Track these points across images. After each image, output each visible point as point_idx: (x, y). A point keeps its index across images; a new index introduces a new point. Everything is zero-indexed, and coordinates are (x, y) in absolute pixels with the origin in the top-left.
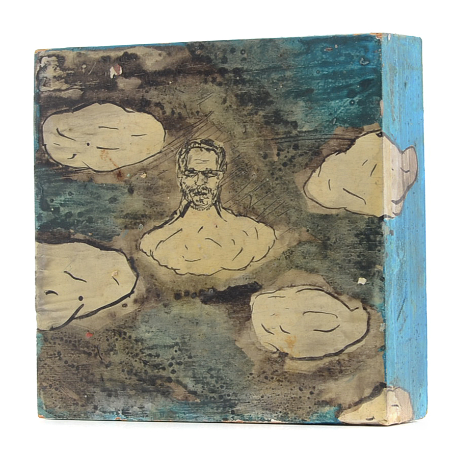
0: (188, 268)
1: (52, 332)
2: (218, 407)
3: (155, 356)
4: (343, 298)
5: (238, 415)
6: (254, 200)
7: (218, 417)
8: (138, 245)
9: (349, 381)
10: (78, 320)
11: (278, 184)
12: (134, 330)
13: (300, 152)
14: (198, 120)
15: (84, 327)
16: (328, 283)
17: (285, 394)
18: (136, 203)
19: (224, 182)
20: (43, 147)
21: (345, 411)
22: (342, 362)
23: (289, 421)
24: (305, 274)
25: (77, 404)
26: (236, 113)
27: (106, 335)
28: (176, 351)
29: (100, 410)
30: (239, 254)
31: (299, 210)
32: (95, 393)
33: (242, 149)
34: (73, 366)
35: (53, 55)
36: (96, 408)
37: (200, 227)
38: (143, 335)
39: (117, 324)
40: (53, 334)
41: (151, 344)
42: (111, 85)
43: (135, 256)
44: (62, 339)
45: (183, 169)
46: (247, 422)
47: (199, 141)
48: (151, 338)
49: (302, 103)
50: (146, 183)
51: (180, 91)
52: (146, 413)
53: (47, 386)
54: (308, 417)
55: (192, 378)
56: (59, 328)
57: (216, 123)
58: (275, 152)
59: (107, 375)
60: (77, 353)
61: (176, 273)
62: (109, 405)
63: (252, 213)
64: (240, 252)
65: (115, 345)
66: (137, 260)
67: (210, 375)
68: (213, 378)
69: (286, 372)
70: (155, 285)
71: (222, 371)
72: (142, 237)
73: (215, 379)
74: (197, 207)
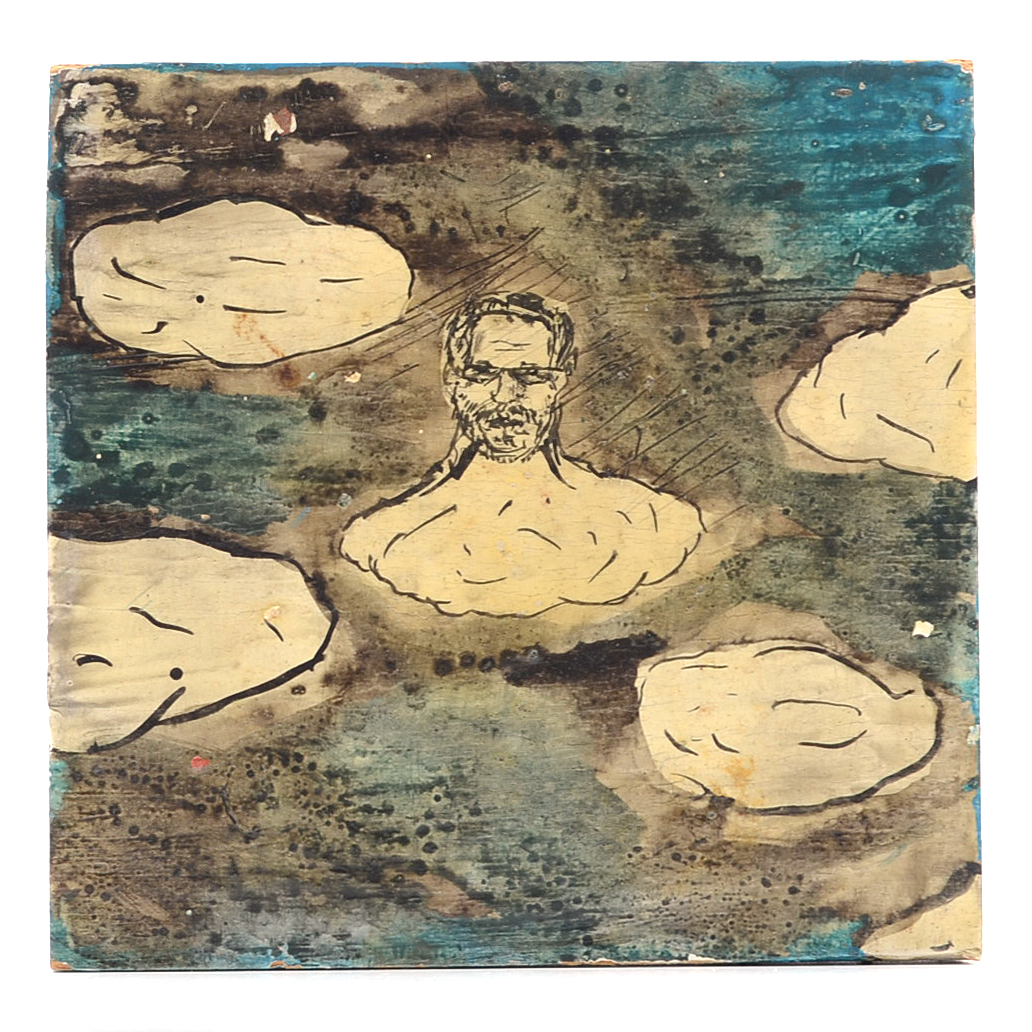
0: (472, 600)
1: (94, 756)
2: (549, 931)
3: (380, 811)
4: (874, 668)
5: (602, 948)
6: (648, 439)
7: (548, 954)
9: (889, 860)
10: (169, 727)
11: (710, 402)
12: (322, 750)
13: (767, 328)
14: (501, 248)
15: (185, 742)
16: (837, 634)
17: (726, 894)
18: (332, 443)
19: (568, 397)
20: (74, 304)
21: (879, 930)
22: (872, 817)
23: (735, 957)
24: (777, 613)
25: (164, 932)
26: (603, 233)
27: (245, 763)
28: (437, 799)
29: (228, 946)
31: (765, 464)
32: (214, 903)
33: (617, 318)
34: (153, 840)
35: (106, 80)
36: (216, 940)
37: (505, 503)
38: (347, 760)
39: (278, 735)
40: (98, 761)
41: (370, 781)
42: (265, 156)
43: (329, 571)
44: (121, 773)
45: (459, 363)
46: (626, 963)
47: (502, 297)
48: (370, 769)
49: (773, 215)
50: (358, 394)
51: (454, 177)
52: (354, 950)
54: (785, 947)
55: (480, 861)
56: (115, 746)
57: (548, 256)
58: (704, 326)
59: (247, 859)
60: (165, 808)
61: (442, 613)
62: (252, 933)
63: (641, 471)
64: (610, 562)
65: (272, 786)
66: (332, 580)
68: (536, 861)
69: (729, 843)
70: (383, 641)
71: (560, 844)
72: (347, 527)
73: (540, 863)
74: (496, 454)
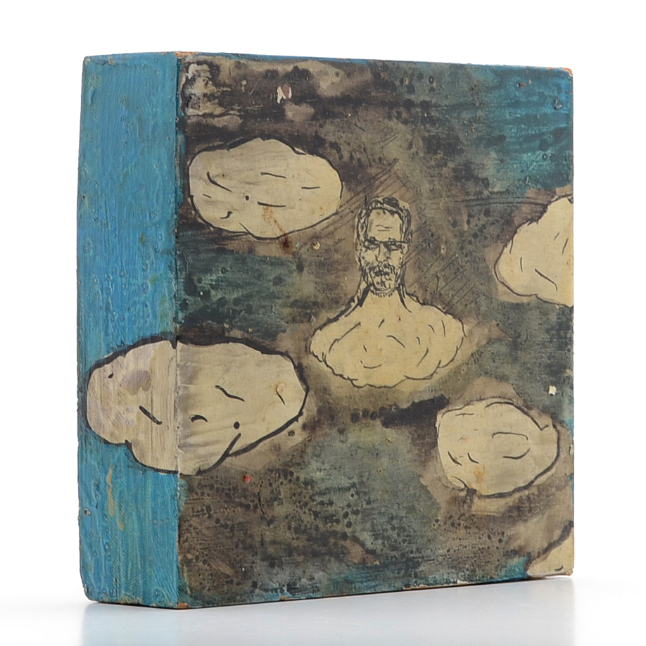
0: (368, 378)
1: (199, 477)
2: (400, 570)
3: (328, 504)
4: (534, 413)
5: (422, 579)
6: (442, 283)
7: (399, 584)
8: (308, 346)
9: (538, 522)
10: (234, 458)
11: (468, 261)
12: (302, 469)
13: (491, 219)
14: (380, 170)
15: (240, 467)
16: (518, 394)
17: (473, 544)
18: (305, 285)
19: (409, 258)
20: (189, 199)
21: (534, 561)
22: (532, 497)
23: (476, 580)
24: (494, 383)
25: (231, 582)
26: (423, 163)
27: (268, 478)
28: (352, 495)
29: (260, 588)
30: (424, 356)
31: (489, 298)
32: (253, 563)
33: (429, 213)
34: (226, 526)
35: (205, 62)
36: (255, 585)
37: (381, 320)
38: (313, 475)
39: (282, 460)
40: (201, 480)
41: (323, 486)
42: (277, 112)
43: (305, 362)
44: (212, 487)
45: (362, 238)
46: (431, 586)
47: (380, 199)
48: (323, 479)
49: (493, 155)
50: (318, 256)
51: (360, 128)
52: (316, 587)
53: (192, 559)
54: (496, 573)
55: (370, 531)
56: (210, 469)
57: (400, 176)
58: (465, 218)
59: (269, 536)
60: (232, 507)
61: (355, 386)
62: (271, 580)
63: (439, 302)
64: (426, 354)
65: (280, 491)
66: (306, 367)
67: (390, 526)
68: (394, 529)
69: (474, 515)
70: (329, 403)
71: (404, 519)
72: (314, 334)
73: (396, 531)
74: (378, 292)
